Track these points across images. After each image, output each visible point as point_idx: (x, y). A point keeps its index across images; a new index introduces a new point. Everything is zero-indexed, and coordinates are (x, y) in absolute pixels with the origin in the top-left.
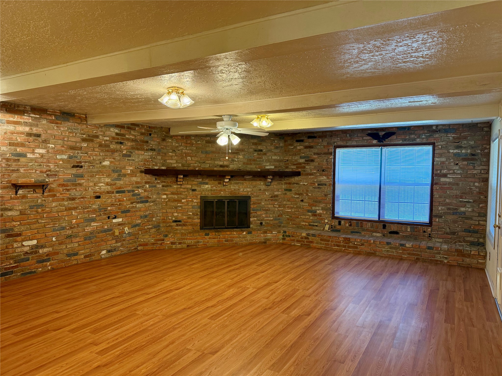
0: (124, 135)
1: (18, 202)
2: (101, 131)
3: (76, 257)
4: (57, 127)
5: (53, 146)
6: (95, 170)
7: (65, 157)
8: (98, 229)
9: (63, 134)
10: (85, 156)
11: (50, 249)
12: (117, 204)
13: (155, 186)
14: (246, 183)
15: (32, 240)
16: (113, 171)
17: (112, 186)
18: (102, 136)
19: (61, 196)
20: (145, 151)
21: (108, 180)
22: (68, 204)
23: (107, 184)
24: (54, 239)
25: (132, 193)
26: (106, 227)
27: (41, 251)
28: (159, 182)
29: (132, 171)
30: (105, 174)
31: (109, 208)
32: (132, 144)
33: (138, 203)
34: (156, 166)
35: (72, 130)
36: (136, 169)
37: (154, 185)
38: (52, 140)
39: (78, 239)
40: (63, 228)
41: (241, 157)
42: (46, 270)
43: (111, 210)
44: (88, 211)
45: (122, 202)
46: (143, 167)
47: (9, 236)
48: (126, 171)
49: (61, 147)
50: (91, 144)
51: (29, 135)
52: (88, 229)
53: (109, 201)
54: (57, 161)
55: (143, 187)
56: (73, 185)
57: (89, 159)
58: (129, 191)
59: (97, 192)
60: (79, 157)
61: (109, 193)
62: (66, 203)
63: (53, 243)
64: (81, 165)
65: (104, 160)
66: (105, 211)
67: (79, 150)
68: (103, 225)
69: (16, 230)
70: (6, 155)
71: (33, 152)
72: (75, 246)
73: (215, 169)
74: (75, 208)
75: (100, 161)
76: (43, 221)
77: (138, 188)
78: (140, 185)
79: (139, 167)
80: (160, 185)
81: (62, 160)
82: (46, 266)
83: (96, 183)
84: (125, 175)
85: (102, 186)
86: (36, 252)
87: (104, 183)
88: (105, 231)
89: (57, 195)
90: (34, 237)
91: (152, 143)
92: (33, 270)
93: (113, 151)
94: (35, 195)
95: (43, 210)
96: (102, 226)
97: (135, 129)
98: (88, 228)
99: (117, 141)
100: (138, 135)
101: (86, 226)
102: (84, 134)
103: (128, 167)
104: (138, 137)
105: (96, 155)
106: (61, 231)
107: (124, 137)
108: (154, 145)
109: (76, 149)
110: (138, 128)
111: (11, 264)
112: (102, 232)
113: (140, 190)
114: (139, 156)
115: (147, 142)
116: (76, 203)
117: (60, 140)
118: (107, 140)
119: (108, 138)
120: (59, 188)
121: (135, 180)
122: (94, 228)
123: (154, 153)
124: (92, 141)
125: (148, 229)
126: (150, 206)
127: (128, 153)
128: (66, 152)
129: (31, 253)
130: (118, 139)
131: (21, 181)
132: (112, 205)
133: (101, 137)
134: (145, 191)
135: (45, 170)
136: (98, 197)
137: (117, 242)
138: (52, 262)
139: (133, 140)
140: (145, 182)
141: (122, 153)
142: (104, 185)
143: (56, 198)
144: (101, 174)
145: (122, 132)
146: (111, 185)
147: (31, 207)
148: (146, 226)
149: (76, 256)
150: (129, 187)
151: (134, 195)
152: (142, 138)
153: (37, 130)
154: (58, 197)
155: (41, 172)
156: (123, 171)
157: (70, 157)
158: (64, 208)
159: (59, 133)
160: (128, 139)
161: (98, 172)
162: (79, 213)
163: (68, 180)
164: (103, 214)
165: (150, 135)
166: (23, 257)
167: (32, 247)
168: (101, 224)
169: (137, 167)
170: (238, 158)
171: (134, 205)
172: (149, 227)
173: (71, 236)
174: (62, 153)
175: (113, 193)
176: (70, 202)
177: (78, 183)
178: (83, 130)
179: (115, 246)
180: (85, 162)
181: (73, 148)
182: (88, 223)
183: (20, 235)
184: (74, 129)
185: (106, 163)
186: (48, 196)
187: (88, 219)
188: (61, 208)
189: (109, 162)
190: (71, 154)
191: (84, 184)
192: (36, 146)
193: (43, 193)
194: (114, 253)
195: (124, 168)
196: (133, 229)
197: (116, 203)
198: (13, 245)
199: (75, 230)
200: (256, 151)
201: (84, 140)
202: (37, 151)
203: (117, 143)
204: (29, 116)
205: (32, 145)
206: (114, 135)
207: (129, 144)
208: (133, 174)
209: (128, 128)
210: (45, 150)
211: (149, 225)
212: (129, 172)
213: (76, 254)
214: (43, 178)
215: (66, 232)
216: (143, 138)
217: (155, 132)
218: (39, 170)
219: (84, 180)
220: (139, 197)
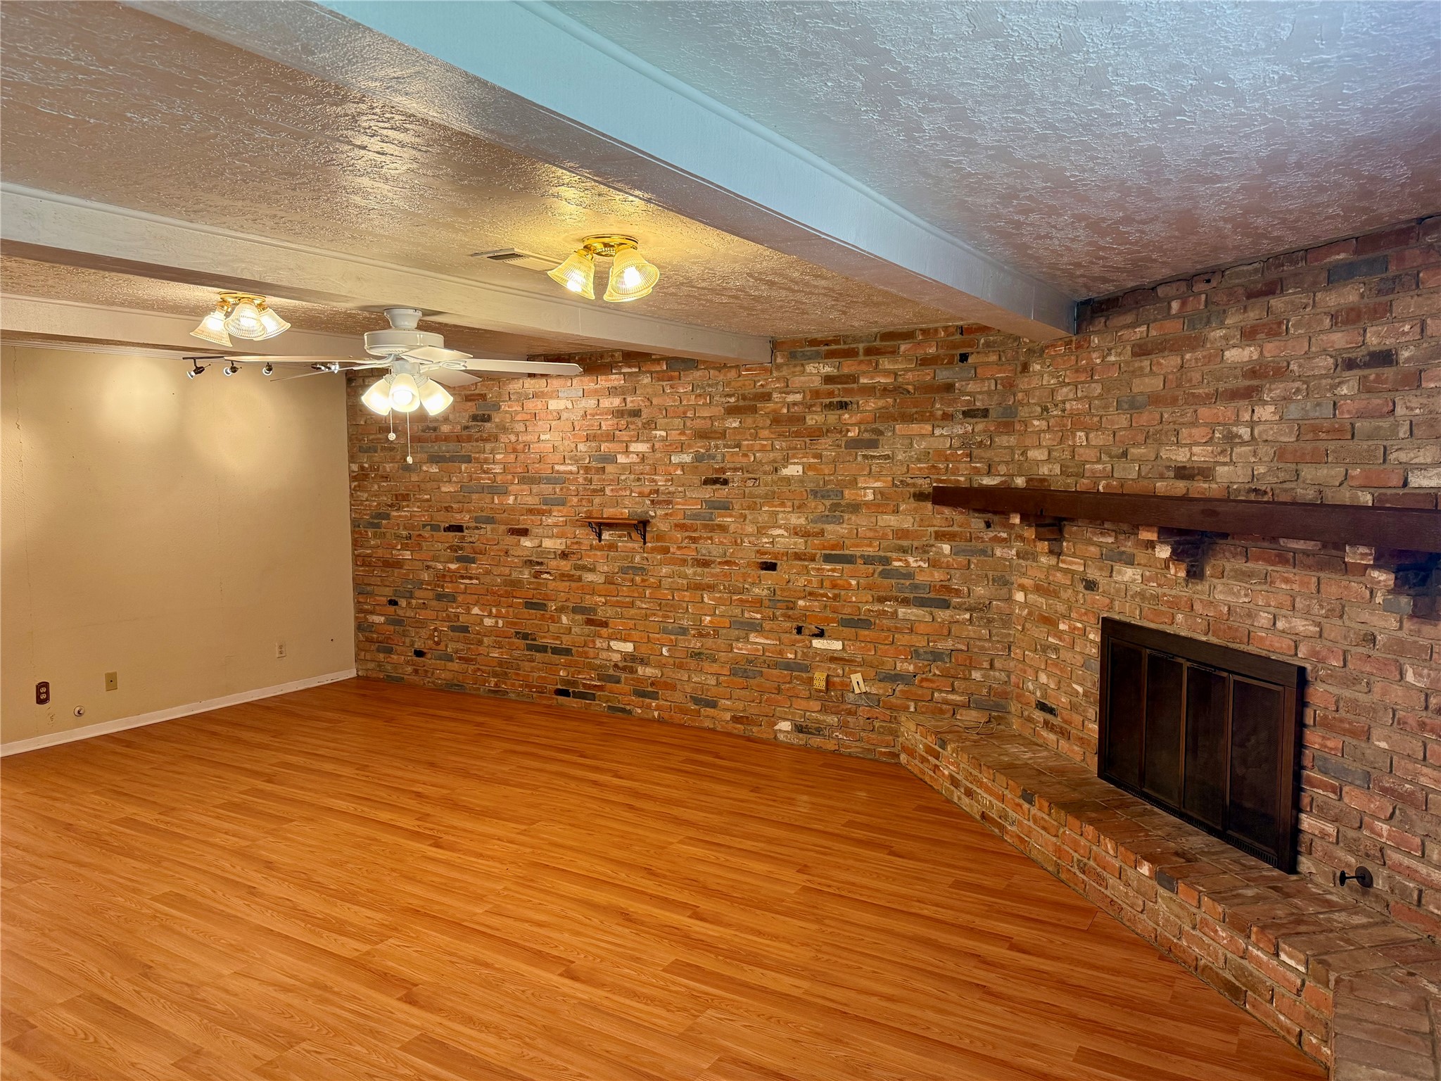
0: (853, 379)
1: (602, 557)
2: (778, 379)
3: (710, 711)
4: (672, 387)
5: (664, 433)
6: (761, 490)
7: (687, 458)
8: (767, 654)
9: (684, 403)
10: (733, 454)
11: (657, 672)
12: (825, 595)
13: (983, 552)
14: (1287, 581)
15: (625, 640)
16: (815, 493)
17: (810, 538)
18: (780, 393)
19: (678, 553)
20: (941, 423)
21: (797, 520)
22: (695, 574)
23: (796, 532)
24: (665, 651)
25: (881, 568)
26: (790, 656)
27: (640, 670)
28: (1004, 535)
29: (882, 493)
30: (790, 504)
31: (801, 603)
32: (881, 403)
33: (905, 602)
34: (989, 473)
35: (703, 388)
36: (897, 486)
37: (980, 546)
38: (661, 421)
39: (715, 668)
40: (684, 631)
41: (1266, 413)
42: (650, 717)
43: (805, 608)
44: (741, 600)
45: (843, 593)
46: (928, 481)
47: (590, 622)
48: (857, 495)
49: (680, 434)
50: (749, 421)
51: (619, 413)
52: (741, 649)
53: (802, 581)
54: (671, 469)
55: (924, 549)
56: (705, 527)
57: (745, 460)
58: (868, 560)
59: (765, 553)
60: (719, 457)
61: (801, 559)
62: (690, 571)
63: (664, 661)
64: (724, 476)
65: (786, 461)
66: (787, 608)
67: (719, 438)
68: (782, 646)
69: (600, 613)
70: (584, 459)
71: (627, 452)
72: (708, 682)
73: (1161, 487)
74: (711, 588)
75: (775, 465)
76: (644, 606)
77: (905, 551)
78: (916, 544)
79: (909, 481)
80: (1010, 547)
81: (682, 466)
82: (649, 707)
83: (764, 528)
84: (855, 508)
85: (778, 536)
86: (633, 671)
87: (786, 529)
88: (789, 666)
89: (672, 550)
90: (629, 635)
91: (971, 387)
92: (628, 708)
93: (817, 433)
94: (630, 545)
95: (643, 581)
96: (778, 648)
97: (894, 352)
98: (740, 645)
99: (828, 401)
100: (906, 370)
101: (737, 640)
102: (730, 396)
103: (865, 481)
104: (910, 376)
105: (763, 449)
106: (679, 637)
107: (855, 386)
108: (980, 393)
109: (712, 435)
110: (908, 346)
111: (591, 679)
112: (776, 665)
113: (911, 560)
114: (911, 444)
115: (949, 388)
116: (713, 575)
117: (679, 417)
118: (795, 404)
119: (798, 397)
120: (676, 533)
121: (892, 524)
122: (758, 650)
123: (980, 427)
124: (754, 410)
125: (946, 702)
126: (957, 622)
127: (866, 436)
128: (690, 446)
129: (624, 669)
130: (831, 394)
131: (609, 512)
132: (811, 594)
133: (775, 395)
134: (934, 564)
135: (647, 490)
136: (771, 567)
137: (824, 710)
138: (662, 702)
139: (885, 391)
140: (936, 532)
141: (846, 435)
142: (786, 534)
143: (669, 555)
144: (777, 502)
145: (846, 371)
146: (807, 535)
147: (623, 570)
148: (941, 691)
149: (712, 710)
150: (870, 545)
151: (885, 574)
152: (926, 375)
153: (632, 402)
154: (674, 554)
155: (641, 495)
156: (846, 492)
157: (698, 458)
158: (685, 582)
159: (674, 401)
160: (870, 391)
161: (770, 497)
162: (721, 601)
163: (695, 515)
164: (783, 615)
165: (964, 358)
166: (611, 672)
167: (626, 657)
168: (775, 642)
169: (902, 481)
170: (1252, 424)
171: (888, 607)
172: (951, 697)
173: (700, 653)
174: (682, 448)
175: (813, 559)
176: (699, 570)
177: (717, 525)
178: (729, 384)
179: (818, 722)
180: (735, 470)
181: (703, 435)
182: (742, 634)
183: (605, 624)
184: (709, 385)
185: (794, 470)
186: (653, 550)
187: (742, 623)
188: (680, 581)
189: (800, 468)
190: (702, 450)
191: (732, 528)
192: (632, 436)
193: (645, 543)
194: (816, 741)
195: (854, 482)
196: (882, 685)
197: (822, 592)
198: (594, 642)
199: (709, 642)
200: (1350, 365)
201: (732, 411)
202: (634, 447)
203: (829, 406)
204: (620, 373)
205: (625, 436)
206: (816, 383)
207: (872, 404)
208: (885, 502)
209: (869, 352)
210: (648, 445)
211: (953, 691)
212: (870, 497)
213: (713, 705)
214: (645, 508)
215: (690, 642)
216: (928, 378)
217: (987, 344)
218: (637, 490)
219: (731, 516)
220: (908, 583)
